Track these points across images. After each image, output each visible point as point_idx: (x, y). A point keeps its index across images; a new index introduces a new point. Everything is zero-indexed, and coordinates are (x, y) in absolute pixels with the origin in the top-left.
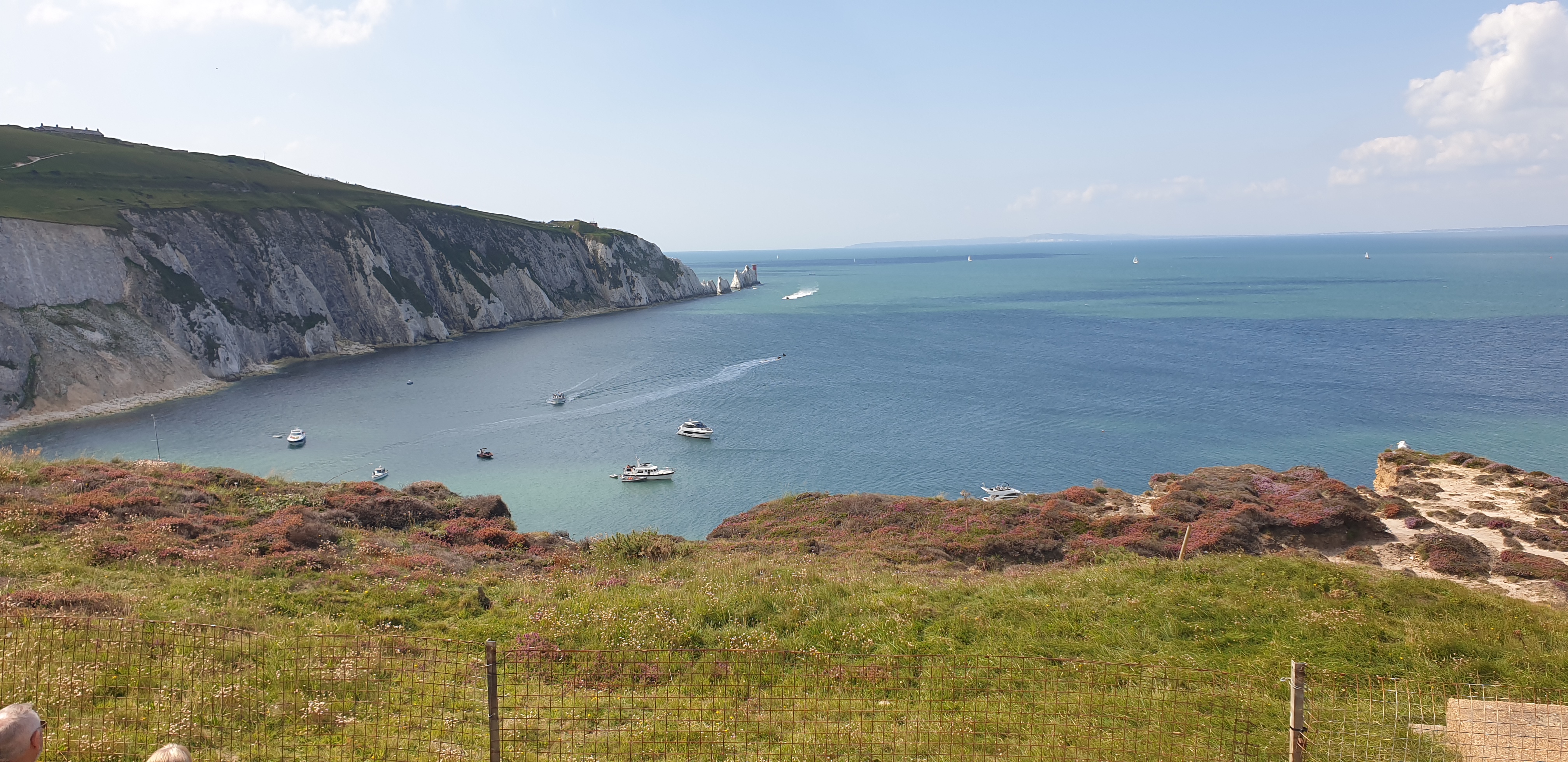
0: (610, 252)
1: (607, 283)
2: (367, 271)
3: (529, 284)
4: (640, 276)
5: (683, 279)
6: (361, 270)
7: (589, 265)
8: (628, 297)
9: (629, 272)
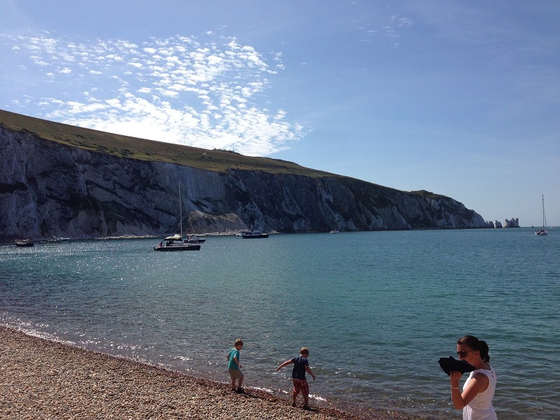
0: (437, 204)
1: (435, 218)
2: (323, 201)
3: (397, 214)
4: (452, 216)
5: (475, 219)
6: (321, 200)
7: (427, 209)
8: (445, 224)
9: (446, 213)
